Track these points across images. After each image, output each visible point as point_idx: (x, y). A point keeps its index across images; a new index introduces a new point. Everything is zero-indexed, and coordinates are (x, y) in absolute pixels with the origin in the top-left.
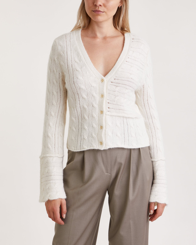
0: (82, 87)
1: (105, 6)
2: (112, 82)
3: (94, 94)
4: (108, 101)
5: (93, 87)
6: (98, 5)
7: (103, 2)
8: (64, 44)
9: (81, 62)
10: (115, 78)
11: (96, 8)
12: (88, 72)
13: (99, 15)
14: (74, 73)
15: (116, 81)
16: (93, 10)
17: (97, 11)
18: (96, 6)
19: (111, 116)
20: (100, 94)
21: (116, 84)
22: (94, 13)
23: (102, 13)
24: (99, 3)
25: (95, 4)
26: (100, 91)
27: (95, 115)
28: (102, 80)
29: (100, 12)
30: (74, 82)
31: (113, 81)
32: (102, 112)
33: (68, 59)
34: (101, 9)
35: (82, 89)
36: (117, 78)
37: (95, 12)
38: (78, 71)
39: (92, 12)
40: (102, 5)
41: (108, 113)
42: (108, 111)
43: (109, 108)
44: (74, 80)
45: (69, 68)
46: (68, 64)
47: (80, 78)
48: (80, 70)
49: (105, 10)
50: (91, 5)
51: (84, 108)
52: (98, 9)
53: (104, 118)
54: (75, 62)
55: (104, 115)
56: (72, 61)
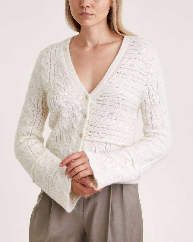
0: (63, 104)
1: (93, 7)
2: (98, 100)
3: (77, 114)
4: (91, 123)
5: (76, 105)
6: (85, 6)
7: (91, 2)
8: (48, 55)
9: (64, 75)
10: (101, 94)
11: (83, 11)
12: (70, 87)
13: (87, 18)
14: (55, 88)
15: (102, 98)
16: (80, 13)
17: (84, 14)
18: (83, 7)
19: (91, 141)
20: (83, 114)
21: (102, 103)
22: (80, 16)
23: (90, 17)
24: (86, 4)
25: (81, 5)
26: (83, 111)
27: (73, 138)
28: (86, 97)
29: (88, 15)
30: (53, 98)
31: (99, 98)
32: (81, 136)
33: (51, 72)
34: (88, 11)
35: (62, 107)
36: (103, 95)
37: (82, 16)
38: (59, 85)
39: (79, 15)
40: (90, 6)
41: (88, 138)
42: (89, 136)
43: (90, 132)
44: (54, 96)
45: (50, 82)
46: (50, 79)
47: (61, 93)
48: (62, 84)
49: (94, 12)
50: (77, 7)
51: (63, 128)
52: (86, 11)
53: (82, 143)
54: (58, 75)
55: (83, 139)
56: (55, 75)
